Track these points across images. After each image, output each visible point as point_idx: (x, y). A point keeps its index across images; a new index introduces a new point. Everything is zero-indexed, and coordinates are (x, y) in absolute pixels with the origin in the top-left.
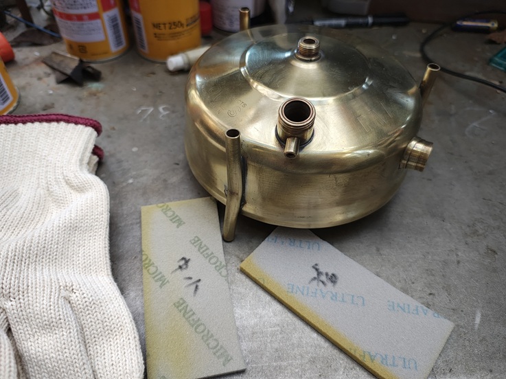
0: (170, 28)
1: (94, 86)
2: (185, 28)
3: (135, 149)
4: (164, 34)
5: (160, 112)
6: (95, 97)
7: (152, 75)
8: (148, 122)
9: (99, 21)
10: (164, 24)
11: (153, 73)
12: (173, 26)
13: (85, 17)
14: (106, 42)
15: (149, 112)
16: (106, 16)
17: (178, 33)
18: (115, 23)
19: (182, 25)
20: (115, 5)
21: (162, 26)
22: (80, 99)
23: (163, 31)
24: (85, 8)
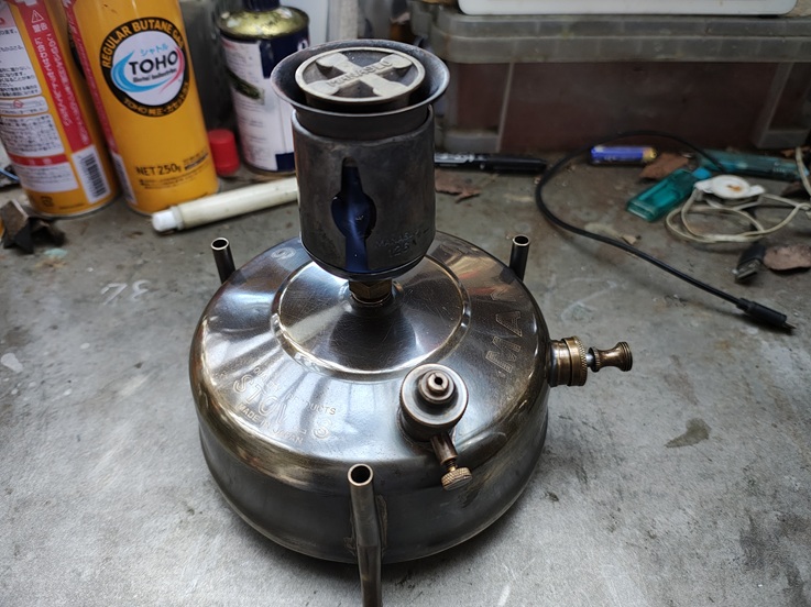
0: (161, 173)
1: (53, 253)
2: (183, 171)
3: (85, 346)
4: (153, 181)
5: (133, 292)
6: (52, 269)
7: (137, 236)
8: (114, 305)
9: (66, 164)
10: (152, 168)
11: (139, 233)
12: (164, 171)
13: (46, 161)
14: (80, 191)
15: (119, 291)
16: (78, 157)
17: (174, 178)
18: (91, 165)
19: (178, 168)
20: (90, 143)
21: (149, 171)
22: (29, 272)
23: (151, 177)
24: (45, 149)
